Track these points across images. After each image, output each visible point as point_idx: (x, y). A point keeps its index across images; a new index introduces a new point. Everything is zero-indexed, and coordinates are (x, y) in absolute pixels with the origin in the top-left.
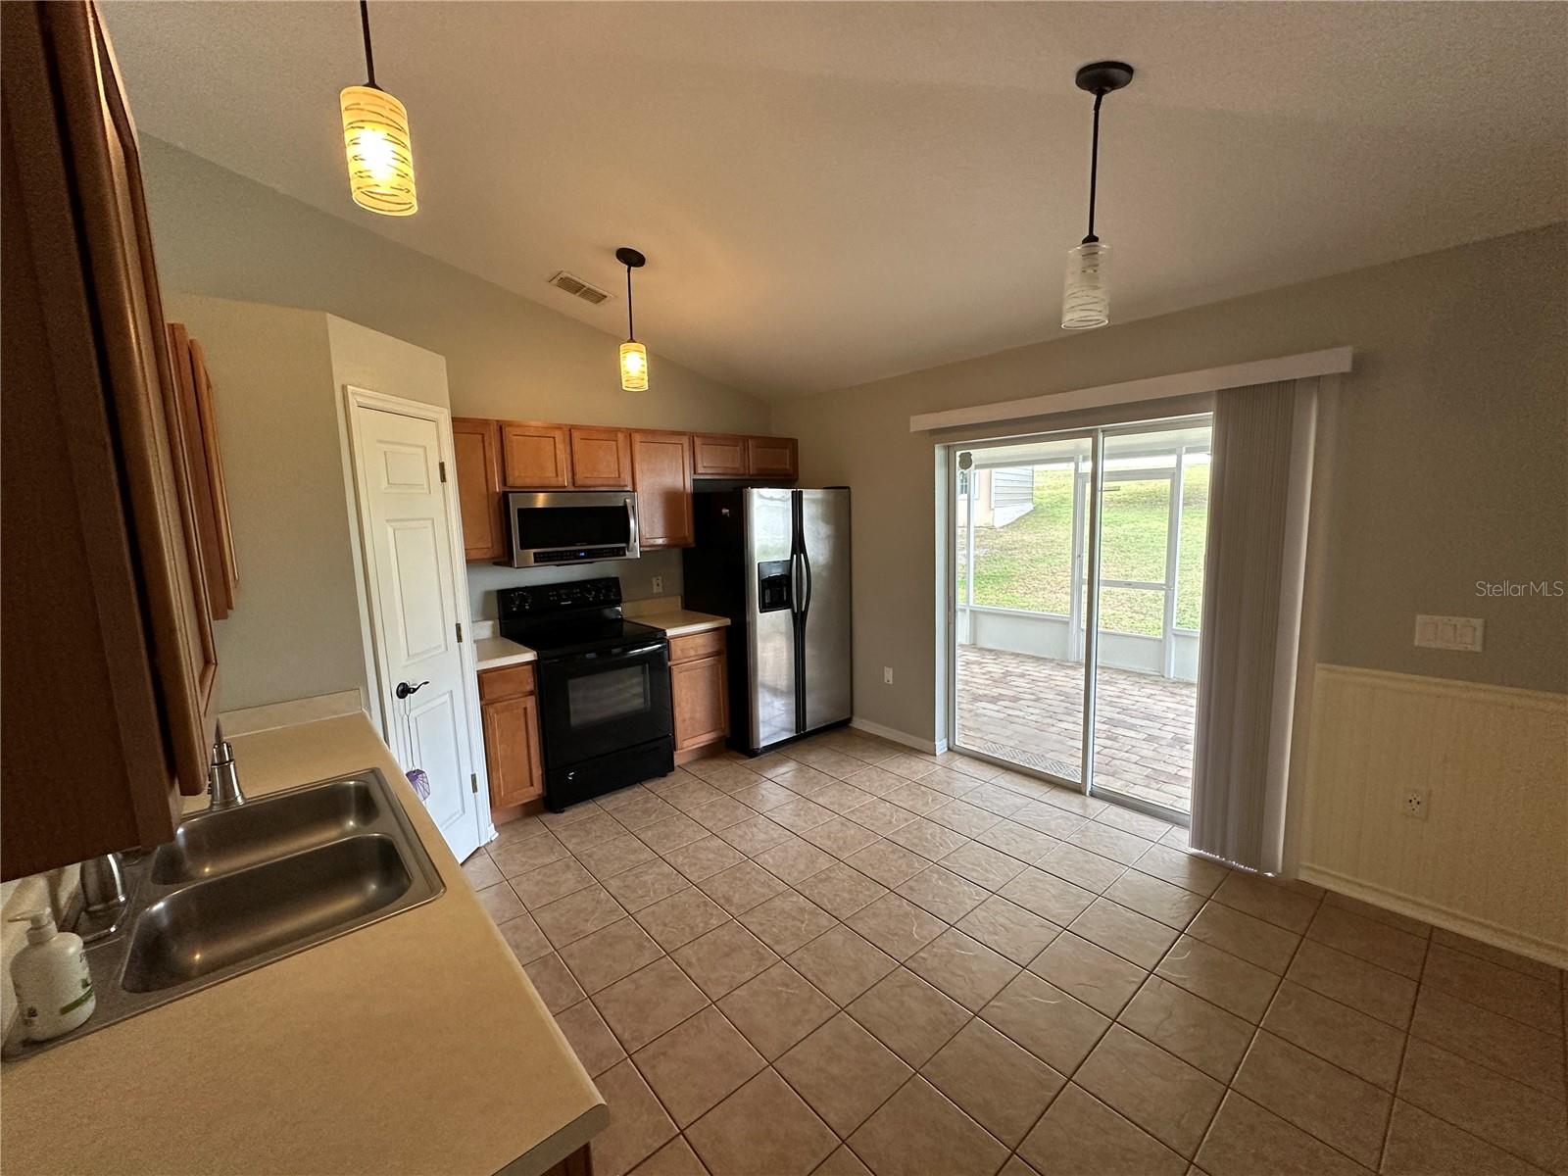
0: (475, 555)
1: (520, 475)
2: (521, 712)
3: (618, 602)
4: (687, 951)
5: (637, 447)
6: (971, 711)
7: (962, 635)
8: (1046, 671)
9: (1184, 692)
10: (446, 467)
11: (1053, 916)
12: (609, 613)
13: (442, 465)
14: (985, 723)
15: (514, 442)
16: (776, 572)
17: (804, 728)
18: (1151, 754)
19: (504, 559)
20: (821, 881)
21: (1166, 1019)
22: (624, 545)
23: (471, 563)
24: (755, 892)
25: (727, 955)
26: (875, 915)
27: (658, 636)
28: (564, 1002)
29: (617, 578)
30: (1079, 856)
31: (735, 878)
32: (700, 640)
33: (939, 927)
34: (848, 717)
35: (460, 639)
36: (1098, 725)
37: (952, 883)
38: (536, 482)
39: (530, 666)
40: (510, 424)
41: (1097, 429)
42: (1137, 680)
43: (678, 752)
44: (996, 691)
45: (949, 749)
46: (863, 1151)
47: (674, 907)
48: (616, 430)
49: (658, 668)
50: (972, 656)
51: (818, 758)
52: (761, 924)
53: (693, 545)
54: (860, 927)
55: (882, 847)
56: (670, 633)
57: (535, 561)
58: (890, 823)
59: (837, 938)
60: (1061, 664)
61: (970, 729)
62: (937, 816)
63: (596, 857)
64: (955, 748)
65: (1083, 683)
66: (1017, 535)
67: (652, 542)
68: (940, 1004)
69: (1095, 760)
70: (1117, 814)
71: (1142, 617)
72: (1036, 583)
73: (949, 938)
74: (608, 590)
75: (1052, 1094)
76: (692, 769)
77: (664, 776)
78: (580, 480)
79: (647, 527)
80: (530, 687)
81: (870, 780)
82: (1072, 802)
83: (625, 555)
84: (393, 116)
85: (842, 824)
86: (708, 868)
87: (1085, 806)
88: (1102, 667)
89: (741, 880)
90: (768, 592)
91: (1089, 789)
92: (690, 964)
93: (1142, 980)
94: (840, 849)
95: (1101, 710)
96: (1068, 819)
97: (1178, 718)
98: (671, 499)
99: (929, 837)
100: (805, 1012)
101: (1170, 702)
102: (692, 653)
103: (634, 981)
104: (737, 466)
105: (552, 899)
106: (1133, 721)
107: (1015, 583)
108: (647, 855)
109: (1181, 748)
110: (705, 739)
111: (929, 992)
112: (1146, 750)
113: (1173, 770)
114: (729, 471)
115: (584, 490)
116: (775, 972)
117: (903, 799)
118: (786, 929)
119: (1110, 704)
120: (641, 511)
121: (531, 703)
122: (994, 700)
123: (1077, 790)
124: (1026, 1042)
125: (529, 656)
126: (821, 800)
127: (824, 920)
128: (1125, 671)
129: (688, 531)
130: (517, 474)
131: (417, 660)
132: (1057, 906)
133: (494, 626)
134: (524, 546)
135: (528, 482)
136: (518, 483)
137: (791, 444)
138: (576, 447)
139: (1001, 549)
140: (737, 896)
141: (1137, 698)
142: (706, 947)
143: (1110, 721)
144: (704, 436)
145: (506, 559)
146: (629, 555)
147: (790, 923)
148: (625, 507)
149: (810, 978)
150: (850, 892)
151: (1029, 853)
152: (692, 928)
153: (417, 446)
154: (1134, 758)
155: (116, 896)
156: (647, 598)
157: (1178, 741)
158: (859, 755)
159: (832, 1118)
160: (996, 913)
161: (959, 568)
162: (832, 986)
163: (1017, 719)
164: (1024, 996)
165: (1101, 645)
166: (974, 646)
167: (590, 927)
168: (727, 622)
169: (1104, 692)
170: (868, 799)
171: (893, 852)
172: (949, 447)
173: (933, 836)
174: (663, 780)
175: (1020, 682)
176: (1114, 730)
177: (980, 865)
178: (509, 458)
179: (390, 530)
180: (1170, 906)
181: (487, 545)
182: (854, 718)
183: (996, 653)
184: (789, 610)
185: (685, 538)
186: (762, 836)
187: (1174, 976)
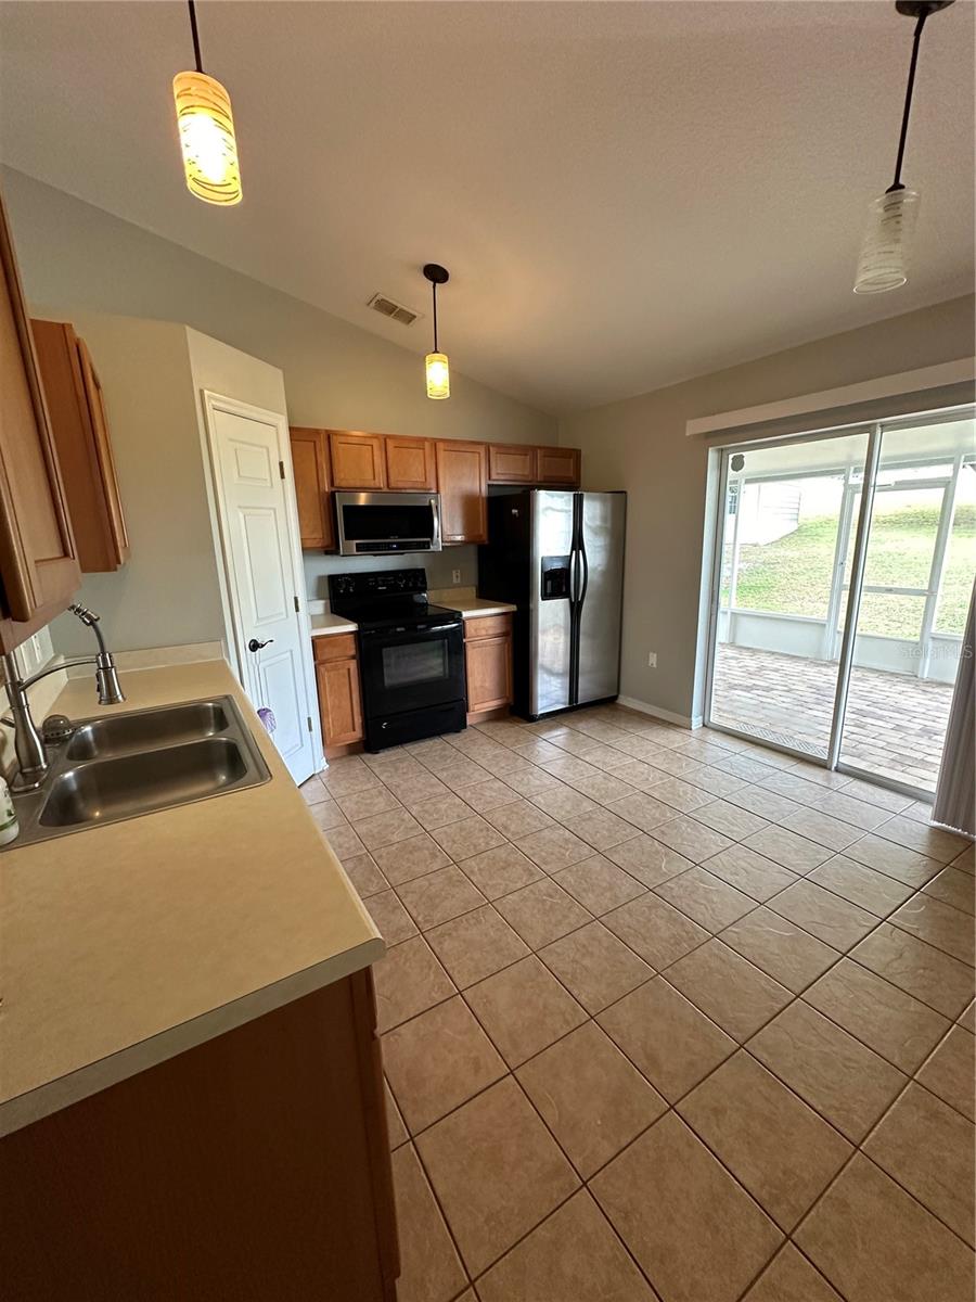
0: (309, 544)
1: (345, 477)
2: (346, 672)
3: (424, 590)
4: (472, 863)
5: (441, 455)
6: (726, 697)
7: (722, 634)
8: (799, 667)
9: (936, 690)
10: (284, 466)
11: (793, 866)
12: (416, 598)
13: (281, 464)
14: (738, 707)
15: (340, 450)
16: (558, 565)
17: (577, 701)
18: (896, 741)
19: (331, 549)
20: (584, 820)
21: (896, 959)
22: (429, 539)
23: (307, 551)
24: (528, 824)
25: (504, 868)
26: (629, 850)
27: (455, 616)
28: (373, 889)
29: (423, 570)
30: (819, 818)
31: (513, 812)
32: (490, 622)
33: (684, 865)
34: (615, 694)
35: (297, 610)
36: (848, 715)
37: (699, 831)
38: (358, 484)
39: (352, 636)
40: (336, 433)
41: (875, 424)
42: (888, 678)
43: (471, 713)
44: (750, 682)
45: (704, 725)
46: (608, 1027)
47: (461, 829)
48: (422, 440)
49: (455, 645)
50: (730, 652)
51: (589, 727)
52: (532, 848)
53: (487, 542)
54: (615, 858)
55: (639, 798)
56: (465, 614)
57: (357, 551)
58: (647, 779)
59: (596, 864)
60: (816, 662)
61: (724, 711)
62: (689, 777)
63: (402, 788)
64: (710, 725)
65: (837, 679)
66: (781, 552)
67: (452, 538)
68: (683, 924)
69: (843, 743)
70: (860, 788)
71: (899, 625)
72: (795, 594)
73: (694, 873)
74: (416, 578)
75: (781, 1006)
76: (482, 728)
77: (458, 732)
78: (393, 485)
79: (448, 527)
80: (353, 652)
81: (632, 745)
82: (817, 775)
83: (429, 548)
84: (220, 102)
85: (605, 778)
86: (490, 802)
87: (829, 779)
88: (855, 667)
89: (517, 813)
90: (549, 583)
91: (834, 765)
92: (472, 872)
93: (874, 925)
94: (602, 797)
95: (852, 702)
96: (812, 788)
97: (930, 713)
98: (469, 502)
99: (681, 794)
100: (565, 917)
101: (921, 698)
102: (484, 632)
103: (428, 880)
104: (526, 473)
105: (368, 815)
106: (880, 712)
107: (776, 594)
108: (441, 789)
109: (930, 738)
110: (492, 704)
111: (674, 915)
112: (895, 738)
113: (919, 756)
114: (519, 478)
115: (397, 491)
116: (542, 885)
117: (660, 762)
118: (552, 854)
119: (860, 697)
120: (443, 511)
121: (353, 665)
122: (748, 689)
123: (822, 765)
124: (761, 962)
125: (352, 627)
126: (587, 758)
127: (586, 850)
128: (878, 671)
129: (482, 530)
130: (342, 476)
131: (265, 622)
132: (796, 857)
133: (326, 604)
134: (349, 537)
135: (352, 483)
136: (344, 484)
137: (575, 455)
138: (390, 455)
139: (764, 563)
140: (513, 826)
141: (887, 694)
142: (486, 860)
143: (859, 712)
144: (499, 446)
145: (333, 548)
146: (432, 548)
147: (557, 849)
148: (430, 507)
149: (571, 892)
150: (608, 830)
151: (772, 813)
152: (475, 846)
153: (262, 447)
154: (882, 744)
155: (40, 763)
156: (449, 588)
157: (927, 732)
158: (623, 726)
159: (583, 999)
160: (738, 859)
161: (723, 579)
162: (589, 900)
163: (769, 706)
164: (760, 926)
165: (857, 646)
166: (732, 644)
167: (395, 838)
168: (513, 608)
169: (856, 688)
170: (629, 760)
171: (649, 803)
172: (722, 450)
173: (685, 793)
174: (458, 734)
175: (773, 675)
176: (863, 720)
177: (726, 819)
178: (335, 461)
179: (241, 516)
180: (907, 868)
181: (319, 537)
182: (620, 696)
183: (753, 651)
184: (567, 600)
185: (481, 536)
186: (538, 782)
187: (906, 926)
